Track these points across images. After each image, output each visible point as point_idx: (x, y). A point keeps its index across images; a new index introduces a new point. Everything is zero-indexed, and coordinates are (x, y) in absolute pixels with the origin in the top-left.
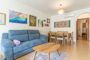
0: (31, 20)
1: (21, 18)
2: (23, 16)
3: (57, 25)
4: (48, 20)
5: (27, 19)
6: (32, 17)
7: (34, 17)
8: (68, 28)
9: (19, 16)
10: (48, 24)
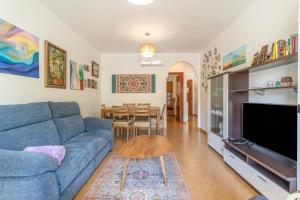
0: (51, 62)
1: (18, 48)
2: (26, 45)
3: (120, 83)
4: (95, 67)
5: (37, 54)
6: (55, 52)
7: (60, 50)
8: (151, 95)
9: (10, 40)
10: (95, 79)
